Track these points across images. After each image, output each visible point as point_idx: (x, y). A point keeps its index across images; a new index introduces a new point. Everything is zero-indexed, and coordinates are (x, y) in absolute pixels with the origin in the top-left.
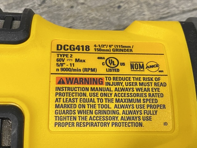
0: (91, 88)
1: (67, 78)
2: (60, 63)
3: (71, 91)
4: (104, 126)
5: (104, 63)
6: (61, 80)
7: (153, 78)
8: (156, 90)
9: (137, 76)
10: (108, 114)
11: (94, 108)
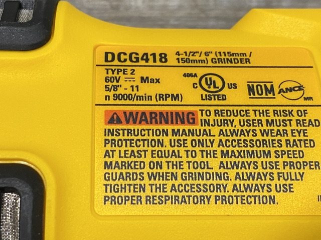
0: (173, 130)
1: (125, 113)
2: (113, 85)
3: (133, 137)
4: (201, 204)
5: (196, 84)
6: (115, 116)
7: (292, 111)
8: (299, 133)
9: (261, 108)
10: (207, 179)
11: (180, 168)
